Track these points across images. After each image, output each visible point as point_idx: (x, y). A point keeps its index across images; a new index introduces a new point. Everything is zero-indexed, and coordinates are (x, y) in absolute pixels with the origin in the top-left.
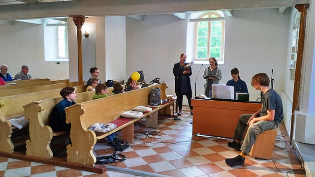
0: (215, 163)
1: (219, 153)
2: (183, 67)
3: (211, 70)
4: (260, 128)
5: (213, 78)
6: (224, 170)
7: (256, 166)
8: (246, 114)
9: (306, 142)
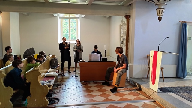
0: (105, 93)
1: (102, 88)
2: (65, 45)
3: (78, 46)
4: (122, 72)
5: (80, 51)
6: (111, 95)
7: (121, 90)
8: (110, 67)
9: (134, 77)
